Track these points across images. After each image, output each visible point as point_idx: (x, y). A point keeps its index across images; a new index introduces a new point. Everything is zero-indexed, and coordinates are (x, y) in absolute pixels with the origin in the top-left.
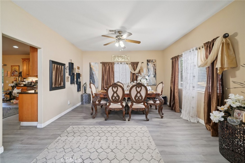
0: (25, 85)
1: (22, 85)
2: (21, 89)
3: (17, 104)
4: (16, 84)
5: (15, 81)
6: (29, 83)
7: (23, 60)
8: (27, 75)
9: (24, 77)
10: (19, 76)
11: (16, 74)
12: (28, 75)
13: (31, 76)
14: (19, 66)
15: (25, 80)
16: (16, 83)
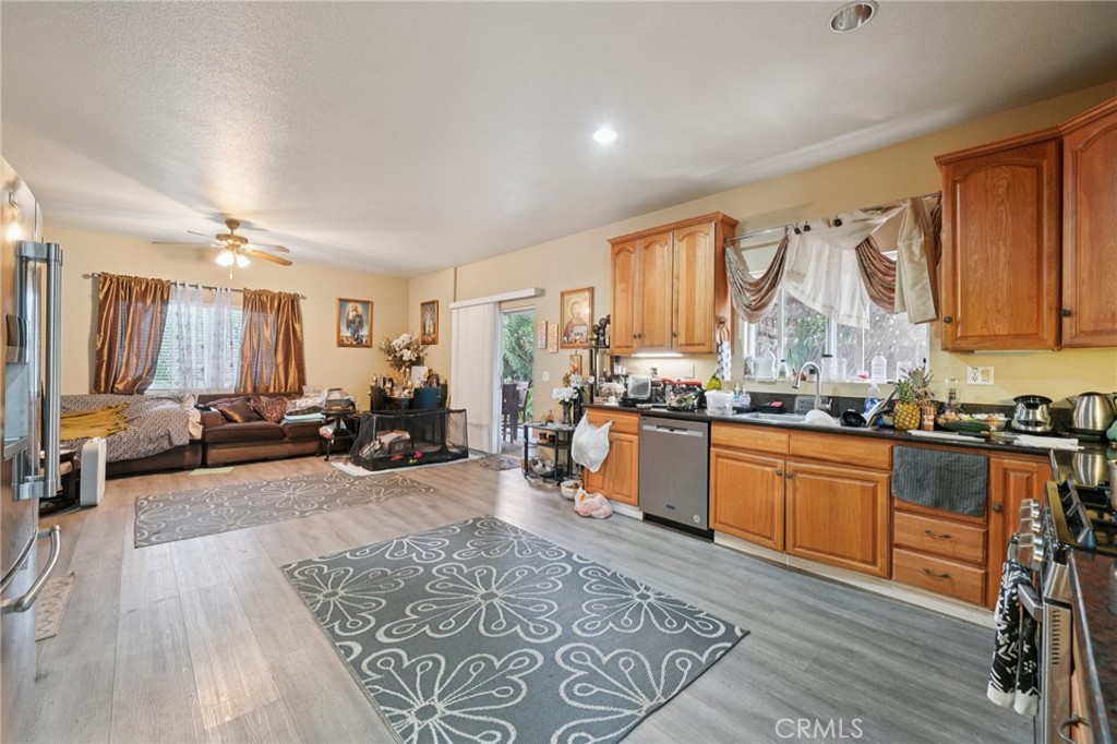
0: (627, 404)
1: (613, 402)
2: (610, 424)
3: (590, 517)
4: (579, 391)
5: (575, 371)
6: (641, 387)
7: (618, 248)
8: (635, 337)
9: (617, 352)
10: (593, 343)
11: (578, 338)
12: (640, 336)
13: (652, 347)
14: (592, 290)
15: (620, 367)
16: (579, 387)
